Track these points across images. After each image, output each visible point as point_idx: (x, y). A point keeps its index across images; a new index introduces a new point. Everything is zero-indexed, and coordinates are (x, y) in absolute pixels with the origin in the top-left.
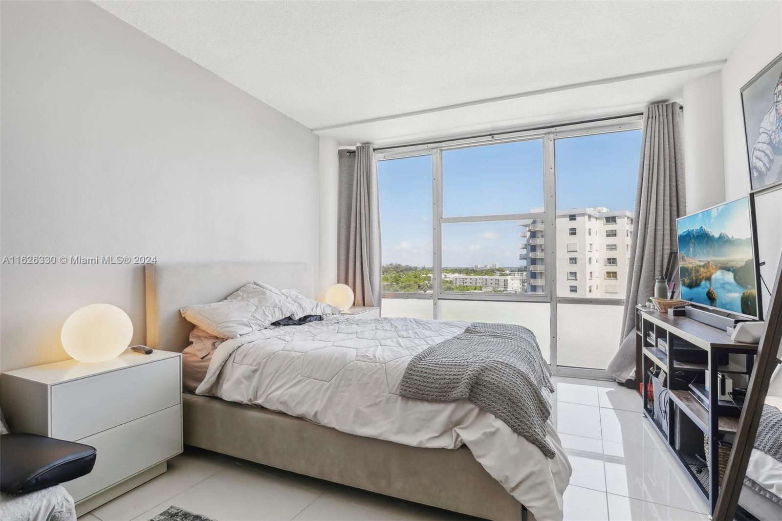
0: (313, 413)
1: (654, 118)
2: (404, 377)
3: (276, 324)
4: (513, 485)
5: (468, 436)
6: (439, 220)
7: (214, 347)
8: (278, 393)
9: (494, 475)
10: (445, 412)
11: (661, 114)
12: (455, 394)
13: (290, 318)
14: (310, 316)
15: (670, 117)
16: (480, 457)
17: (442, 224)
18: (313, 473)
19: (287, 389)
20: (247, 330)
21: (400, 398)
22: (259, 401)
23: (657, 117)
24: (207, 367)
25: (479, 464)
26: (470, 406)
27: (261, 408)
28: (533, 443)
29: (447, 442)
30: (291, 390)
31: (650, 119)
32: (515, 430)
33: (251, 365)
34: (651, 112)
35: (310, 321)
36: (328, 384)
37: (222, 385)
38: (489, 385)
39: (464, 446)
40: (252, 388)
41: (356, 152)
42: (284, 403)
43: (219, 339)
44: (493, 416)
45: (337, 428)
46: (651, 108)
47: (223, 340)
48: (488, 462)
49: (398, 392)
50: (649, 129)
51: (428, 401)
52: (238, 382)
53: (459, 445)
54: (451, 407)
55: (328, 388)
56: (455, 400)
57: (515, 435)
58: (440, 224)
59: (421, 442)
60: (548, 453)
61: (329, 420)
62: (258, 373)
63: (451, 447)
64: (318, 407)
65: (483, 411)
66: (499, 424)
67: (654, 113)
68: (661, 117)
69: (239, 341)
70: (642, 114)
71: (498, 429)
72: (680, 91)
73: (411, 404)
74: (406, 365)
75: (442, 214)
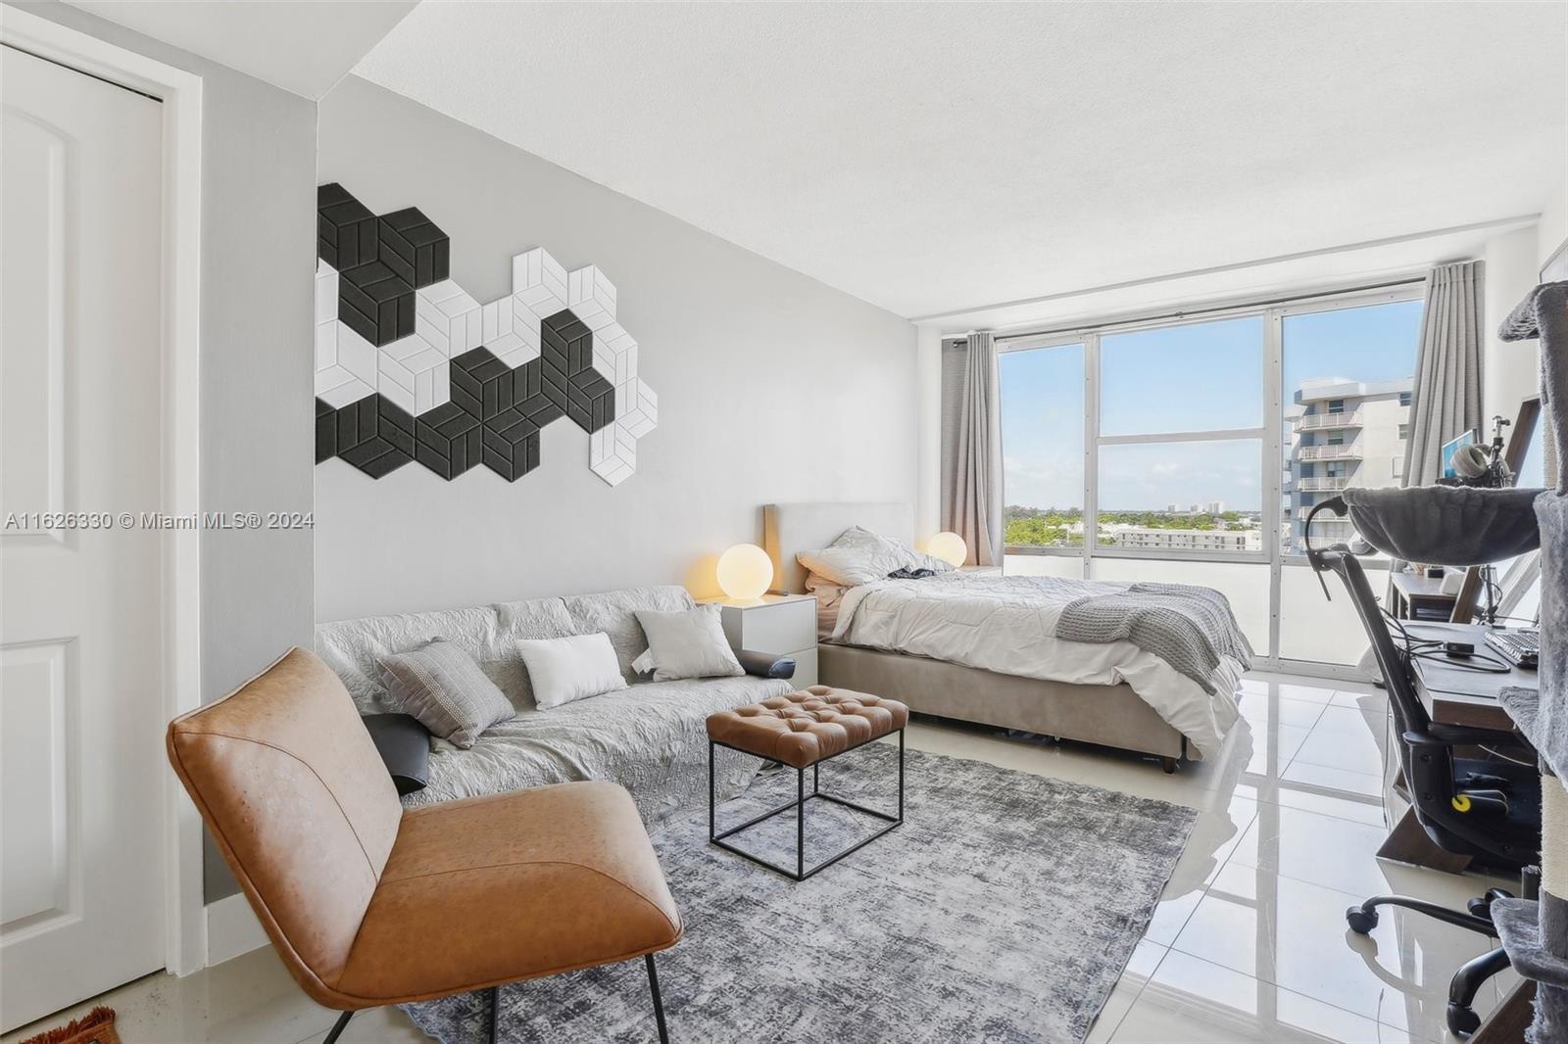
0: (963, 654)
1: (1442, 287)
2: (1061, 620)
3: (892, 575)
4: (1171, 713)
5: (1126, 672)
6: (1094, 441)
7: (840, 595)
8: (922, 637)
9: (1152, 704)
10: (1105, 652)
11: (1454, 280)
12: (1114, 634)
13: (903, 570)
14: (923, 570)
15: (1470, 284)
16: (1138, 690)
17: (1100, 447)
18: (962, 715)
19: (934, 632)
20: (868, 578)
21: (1056, 640)
22: (902, 646)
23: (1448, 285)
24: (836, 614)
25: (1138, 695)
26: (1129, 646)
27: (903, 653)
28: (1195, 680)
29: (1106, 679)
30: (938, 633)
31: (1437, 287)
32: (1176, 668)
33: (887, 611)
34: (1437, 277)
35: (924, 576)
36: (977, 629)
37: (857, 630)
38: (1151, 627)
39: (1124, 683)
40: (891, 634)
41: (969, 343)
42: (929, 646)
43: (842, 587)
44: (1153, 655)
45: (991, 668)
46: (1437, 273)
47: (848, 587)
48: (1147, 693)
49: (1054, 634)
50: (1434, 304)
51: (1085, 641)
52: (876, 627)
53: (1118, 681)
54: (1110, 648)
55: (977, 633)
56: (1117, 640)
57: (1176, 672)
58: (1097, 446)
59: (1078, 679)
60: (1210, 690)
61: (981, 661)
62: (897, 617)
63: (1109, 683)
64: (969, 648)
65: (1143, 649)
66: (1160, 661)
67: (1442, 279)
68: (1455, 284)
69: (866, 588)
70: (1424, 279)
71: (1157, 666)
72: (1483, 247)
73: (1068, 645)
74: (1062, 610)
75: (1099, 431)
